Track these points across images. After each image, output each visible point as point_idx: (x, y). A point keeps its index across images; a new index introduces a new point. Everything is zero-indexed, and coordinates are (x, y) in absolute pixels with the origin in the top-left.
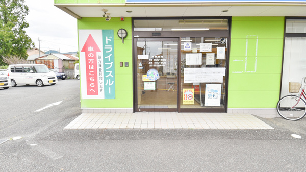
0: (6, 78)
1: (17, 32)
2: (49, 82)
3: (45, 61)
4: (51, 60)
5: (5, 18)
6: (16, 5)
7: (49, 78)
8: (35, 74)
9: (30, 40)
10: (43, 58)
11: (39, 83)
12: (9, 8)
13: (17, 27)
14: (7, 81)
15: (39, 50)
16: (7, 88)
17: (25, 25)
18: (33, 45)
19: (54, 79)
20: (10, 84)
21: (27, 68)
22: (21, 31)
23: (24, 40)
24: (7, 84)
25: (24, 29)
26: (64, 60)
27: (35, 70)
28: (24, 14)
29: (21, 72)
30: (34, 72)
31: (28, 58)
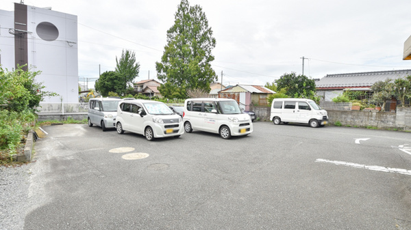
0: (177, 120)
1: (204, 66)
2: (240, 131)
3: (229, 95)
4: (236, 94)
5: (195, 52)
6: (205, 39)
7: (241, 125)
8: (220, 116)
9: (214, 73)
10: (227, 91)
11: (224, 133)
12: (198, 42)
13: (204, 60)
14: (178, 126)
15: (221, 84)
16: (177, 137)
17: (211, 58)
18: (216, 78)
19: (247, 127)
20: (181, 130)
21: (208, 103)
22: (207, 65)
23: (208, 73)
24: (177, 131)
25: (210, 63)
26: (254, 93)
27: (219, 109)
28: (211, 47)
29: (200, 110)
30: (217, 113)
31: (211, 93)
